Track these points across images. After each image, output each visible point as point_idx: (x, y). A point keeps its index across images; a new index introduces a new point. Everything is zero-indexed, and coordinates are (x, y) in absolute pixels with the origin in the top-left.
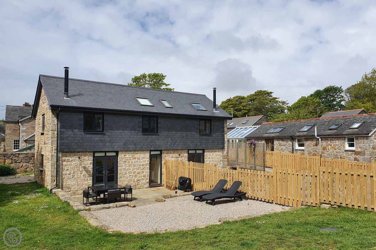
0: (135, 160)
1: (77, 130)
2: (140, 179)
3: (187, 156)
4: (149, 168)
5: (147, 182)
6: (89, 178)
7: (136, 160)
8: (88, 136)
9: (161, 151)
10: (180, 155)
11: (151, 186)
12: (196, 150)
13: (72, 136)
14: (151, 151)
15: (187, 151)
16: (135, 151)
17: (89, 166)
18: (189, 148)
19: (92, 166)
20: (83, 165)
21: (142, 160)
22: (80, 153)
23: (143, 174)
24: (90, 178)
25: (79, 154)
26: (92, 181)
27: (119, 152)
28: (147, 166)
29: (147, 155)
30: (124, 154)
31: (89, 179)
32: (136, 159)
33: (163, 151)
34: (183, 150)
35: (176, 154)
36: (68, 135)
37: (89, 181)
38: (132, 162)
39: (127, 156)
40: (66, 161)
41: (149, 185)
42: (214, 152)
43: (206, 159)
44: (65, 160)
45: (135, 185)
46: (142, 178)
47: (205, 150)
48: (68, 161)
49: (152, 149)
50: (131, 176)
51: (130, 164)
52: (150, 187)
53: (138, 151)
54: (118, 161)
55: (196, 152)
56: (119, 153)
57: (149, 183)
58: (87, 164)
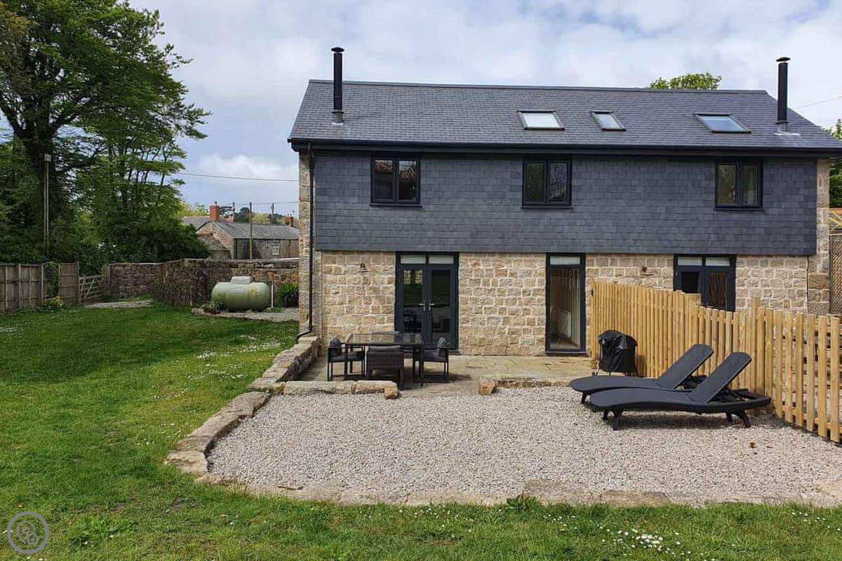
0: (505, 278)
1: (356, 200)
2: (518, 330)
3: (672, 274)
4: (544, 301)
5: (540, 341)
6: (386, 317)
7: (508, 277)
8: (382, 212)
9: (582, 256)
10: (644, 269)
11: (550, 352)
12: (704, 257)
13: (345, 212)
14: (549, 255)
15: (672, 258)
16: (503, 254)
17: (385, 288)
18: (678, 251)
19: (394, 288)
20: (371, 285)
21: (523, 280)
22: (366, 256)
23: (527, 316)
24: (390, 315)
25: (362, 256)
26: (393, 324)
27: (460, 254)
28: (539, 297)
29: (539, 265)
30: (474, 261)
31: (386, 319)
32: (506, 276)
33: (588, 258)
34: (655, 255)
35: (632, 268)
36: (334, 211)
37: (386, 324)
38: (495, 284)
39: (481, 267)
40: (333, 272)
41: (544, 347)
42: (774, 264)
43: (743, 285)
44: (331, 270)
45: (504, 343)
46: (526, 327)
47: (739, 259)
48: (338, 272)
49: (553, 249)
50: (494, 321)
51: (490, 288)
52: (548, 355)
53: (511, 253)
54: (459, 278)
55: (704, 263)
56: (460, 257)
57: (544, 343)
58: (383, 283)
